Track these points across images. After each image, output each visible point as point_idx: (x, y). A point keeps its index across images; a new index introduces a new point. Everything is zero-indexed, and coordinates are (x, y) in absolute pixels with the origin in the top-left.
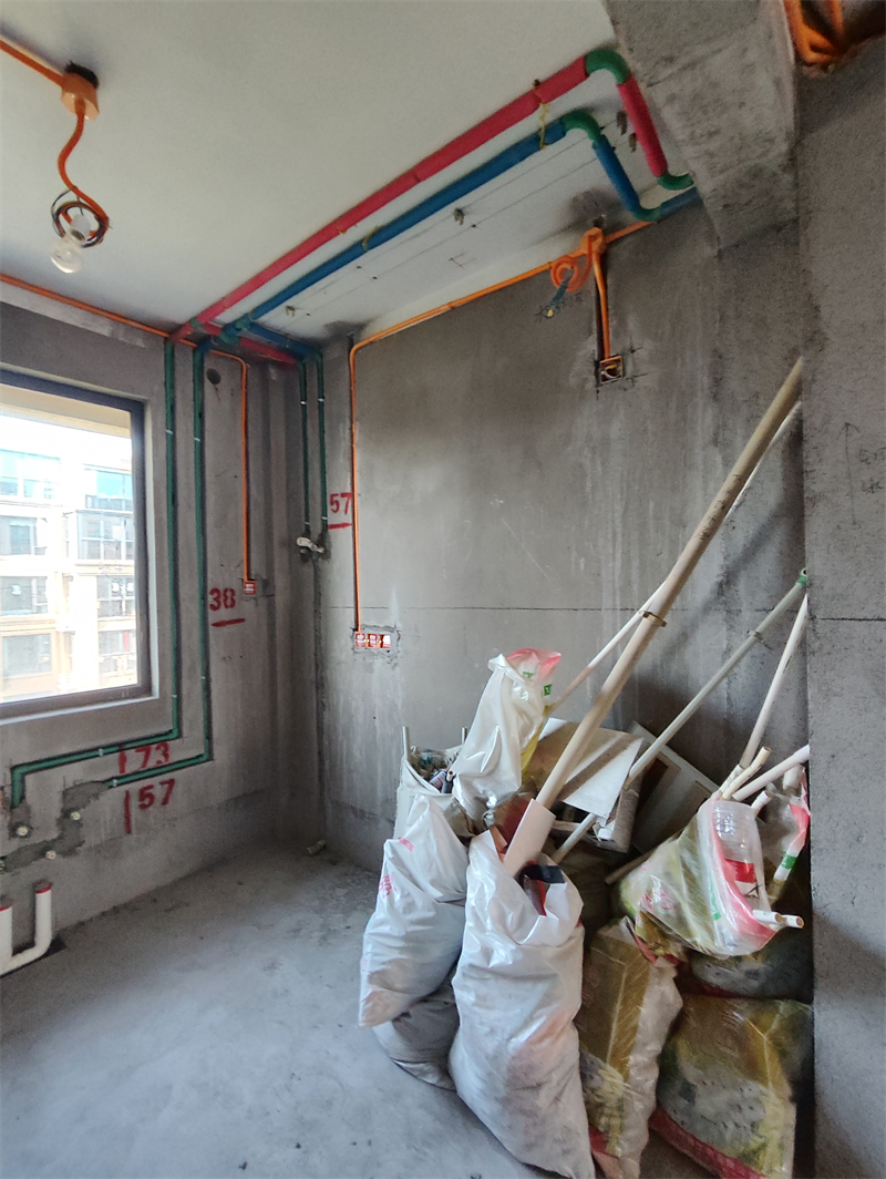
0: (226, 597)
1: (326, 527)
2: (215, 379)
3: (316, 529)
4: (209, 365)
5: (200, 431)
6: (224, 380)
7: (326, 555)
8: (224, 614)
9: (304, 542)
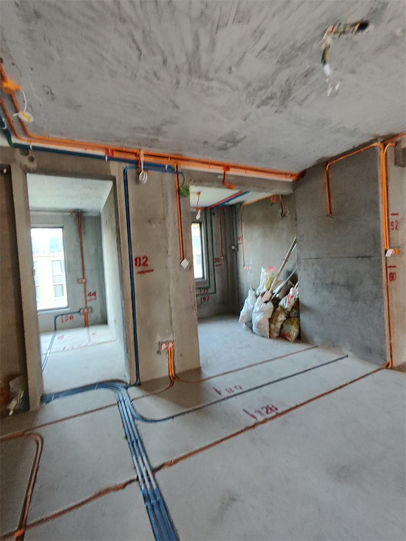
0: (218, 260)
1: (237, 245)
2: (214, 214)
3: (236, 245)
4: (213, 212)
5: (212, 226)
6: (216, 214)
7: (238, 250)
8: (217, 263)
9: (233, 247)
